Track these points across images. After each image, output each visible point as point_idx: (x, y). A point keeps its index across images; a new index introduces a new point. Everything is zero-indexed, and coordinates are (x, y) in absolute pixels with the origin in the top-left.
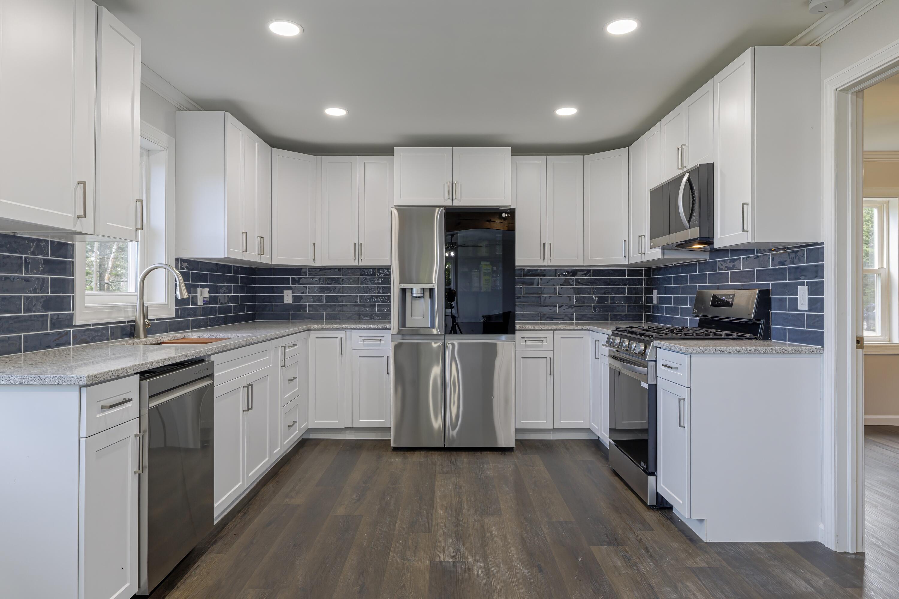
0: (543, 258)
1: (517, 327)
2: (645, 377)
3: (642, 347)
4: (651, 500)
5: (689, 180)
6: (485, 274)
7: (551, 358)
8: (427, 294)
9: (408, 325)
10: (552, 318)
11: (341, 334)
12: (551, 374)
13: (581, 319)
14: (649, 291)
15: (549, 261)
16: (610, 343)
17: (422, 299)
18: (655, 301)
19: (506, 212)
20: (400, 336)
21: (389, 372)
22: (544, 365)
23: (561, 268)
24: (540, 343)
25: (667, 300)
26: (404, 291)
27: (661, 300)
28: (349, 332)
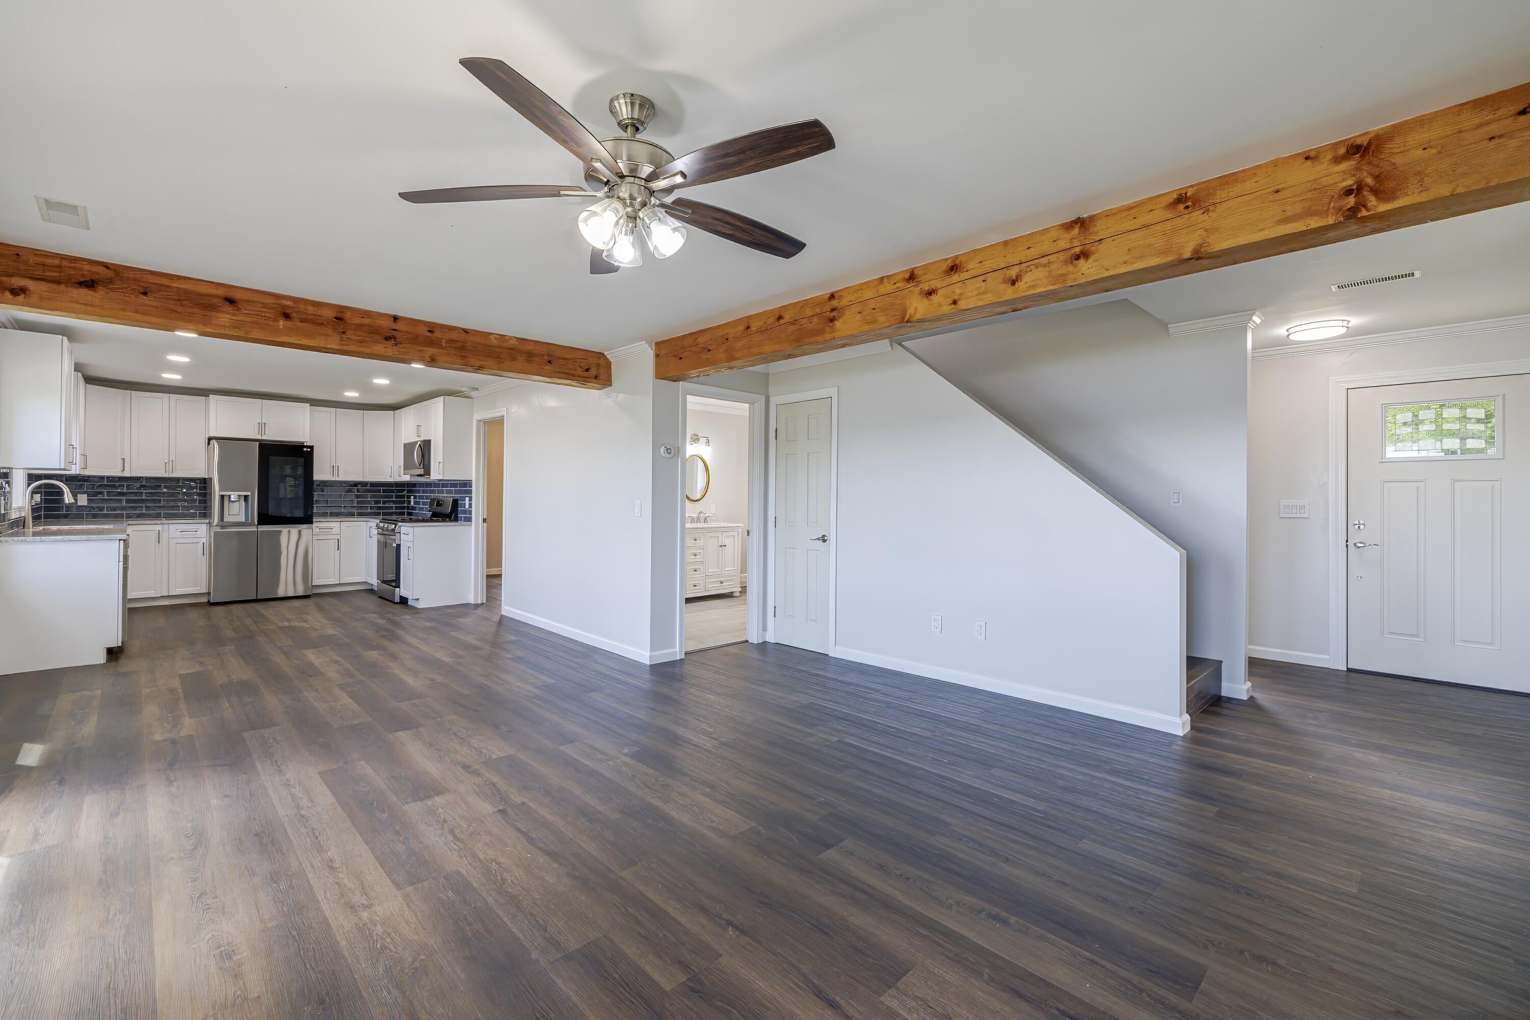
0: (332, 474)
1: (314, 520)
2: (395, 540)
3: (393, 526)
4: (397, 599)
5: (420, 445)
6: (290, 486)
7: (338, 540)
8: (243, 499)
9: (225, 520)
10: (338, 515)
11: (159, 528)
12: (338, 550)
13: (361, 515)
14: (409, 497)
15: (337, 477)
16: (378, 527)
17: (238, 502)
18: (412, 503)
19: (307, 447)
20: (219, 527)
21: (205, 553)
22: (333, 544)
23: (345, 482)
24: (330, 530)
25: (418, 503)
26: (222, 497)
27: (415, 503)
28: (165, 526)
